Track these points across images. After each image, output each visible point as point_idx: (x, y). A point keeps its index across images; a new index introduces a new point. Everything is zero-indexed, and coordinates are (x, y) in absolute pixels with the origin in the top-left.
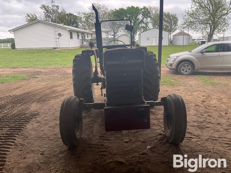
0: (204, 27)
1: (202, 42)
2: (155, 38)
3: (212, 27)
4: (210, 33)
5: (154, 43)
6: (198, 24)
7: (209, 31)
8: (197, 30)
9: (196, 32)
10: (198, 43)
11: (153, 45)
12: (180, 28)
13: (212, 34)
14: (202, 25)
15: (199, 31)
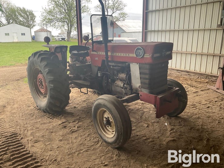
0: (62, 25)
1: (62, 38)
2: (16, 34)
3: (69, 25)
4: (68, 31)
5: (16, 39)
6: (56, 22)
7: (67, 28)
8: (56, 27)
9: (56, 29)
10: (58, 39)
11: (15, 41)
12: (40, 25)
13: (71, 32)
14: (60, 23)
15: (59, 28)
